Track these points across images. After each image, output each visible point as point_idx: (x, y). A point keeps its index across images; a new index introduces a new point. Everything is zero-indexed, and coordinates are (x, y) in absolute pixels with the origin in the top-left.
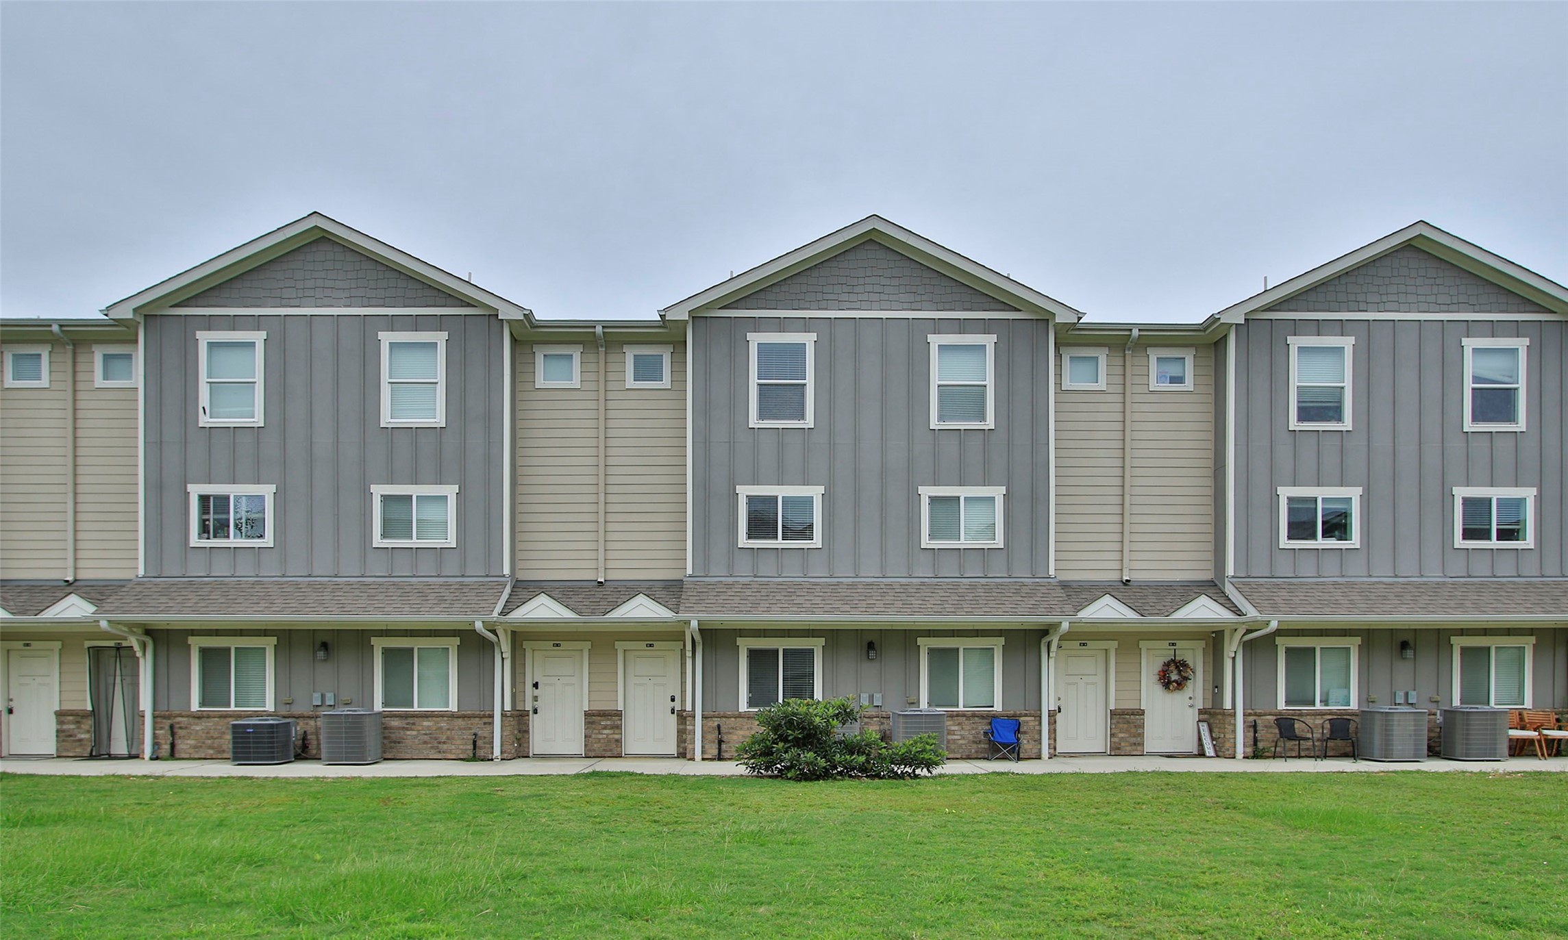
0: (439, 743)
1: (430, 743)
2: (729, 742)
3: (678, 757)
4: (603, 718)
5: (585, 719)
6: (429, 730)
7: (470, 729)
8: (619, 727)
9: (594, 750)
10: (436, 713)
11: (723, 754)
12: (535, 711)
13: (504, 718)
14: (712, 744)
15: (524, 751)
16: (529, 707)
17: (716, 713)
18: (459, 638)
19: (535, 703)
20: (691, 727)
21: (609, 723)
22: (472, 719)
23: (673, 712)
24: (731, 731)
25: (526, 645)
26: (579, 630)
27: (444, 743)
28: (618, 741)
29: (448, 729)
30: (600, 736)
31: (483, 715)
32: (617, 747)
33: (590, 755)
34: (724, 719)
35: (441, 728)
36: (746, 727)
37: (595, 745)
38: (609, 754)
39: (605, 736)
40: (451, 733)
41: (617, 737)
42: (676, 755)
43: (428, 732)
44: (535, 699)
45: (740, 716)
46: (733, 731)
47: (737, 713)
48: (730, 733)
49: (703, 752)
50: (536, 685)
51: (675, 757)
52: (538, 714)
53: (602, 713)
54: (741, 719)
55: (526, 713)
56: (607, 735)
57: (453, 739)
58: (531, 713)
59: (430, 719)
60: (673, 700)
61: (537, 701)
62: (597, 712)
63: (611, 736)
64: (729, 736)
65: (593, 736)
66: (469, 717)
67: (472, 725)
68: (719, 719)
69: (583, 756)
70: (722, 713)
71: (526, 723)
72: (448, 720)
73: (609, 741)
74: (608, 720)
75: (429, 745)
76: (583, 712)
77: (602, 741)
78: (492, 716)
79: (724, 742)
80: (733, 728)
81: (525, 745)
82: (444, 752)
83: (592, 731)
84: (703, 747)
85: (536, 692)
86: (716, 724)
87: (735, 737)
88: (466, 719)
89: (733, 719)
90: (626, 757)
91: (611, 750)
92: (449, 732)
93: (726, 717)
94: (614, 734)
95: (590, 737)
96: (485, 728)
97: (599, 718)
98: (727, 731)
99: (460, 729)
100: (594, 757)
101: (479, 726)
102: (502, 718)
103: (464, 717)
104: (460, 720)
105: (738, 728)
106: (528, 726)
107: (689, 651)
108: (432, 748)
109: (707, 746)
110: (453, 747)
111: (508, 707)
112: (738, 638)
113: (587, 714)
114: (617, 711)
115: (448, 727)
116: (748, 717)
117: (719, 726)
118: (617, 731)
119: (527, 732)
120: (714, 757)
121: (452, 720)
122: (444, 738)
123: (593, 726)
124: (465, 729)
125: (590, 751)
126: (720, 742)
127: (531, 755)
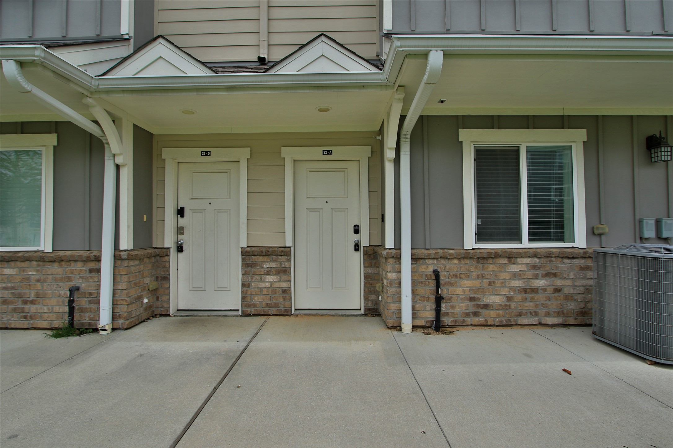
0: (25, 302)
1: (12, 303)
2: (450, 299)
3: (366, 315)
4: (265, 258)
5: (243, 259)
6: (11, 282)
7: (69, 279)
8: (286, 271)
9: (255, 305)
10: (20, 254)
11: (443, 318)
12: (180, 249)
13: (119, 262)
14: (426, 303)
15: (163, 307)
16: (169, 242)
17: (431, 252)
18: (56, 134)
19: (180, 237)
20: (392, 276)
21: (273, 265)
22: (73, 264)
23: (357, 248)
24: (453, 281)
25: (167, 153)
26: (234, 132)
27: (33, 302)
28: (286, 292)
29: (38, 281)
30: (263, 285)
31: (88, 257)
32: (284, 300)
33: (249, 312)
34: (443, 261)
35: (28, 279)
36: (475, 274)
37: (256, 298)
38: (273, 310)
39: (268, 285)
40: (43, 286)
41: (284, 285)
42: (362, 312)
43: (9, 285)
44: (180, 231)
45: (467, 256)
46: (456, 280)
47: (462, 251)
48: (452, 285)
49: (414, 316)
50: (181, 212)
51: (361, 315)
52: (184, 252)
53: (264, 250)
54: (467, 261)
55: (164, 253)
56: (272, 282)
57: (45, 296)
58: (173, 252)
59: (12, 264)
60: (357, 230)
61: (182, 234)
62: (258, 250)
63: (277, 285)
64: (451, 289)
65: (253, 284)
66: (70, 260)
67: (72, 273)
68: (435, 261)
69: (240, 313)
70: (441, 252)
71: (165, 267)
72: (38, 266)
73: (274, 292)
74: (273, 261)
75: (11, 307)
76: (240, 249)
77: (265, 292)
78: (98, 259)
79: (443, 298)
80: (456, 276)
81: (164, 298)
82: (31, 318)
83: (252, 278)
84: (413, 308)
85: (182, 222)
86: (431, 269)
87: (459, 291)
88: (63, 263)
89: (456, 261)
90: (297, 316)
91: (276, 305)
92: (39, 284)
93: (446, 258)
94: (280, 281)
95: (249, 286)
96: (91, 277)
97: (261, 258)
98: (448, 280)
99: (56, 280)
100: (255, 315)
101: (82, 275)
102: (115, 262)
103: (60, 260)
104: (56, 265)
105: (462, 276)
106: (168, 271)
107: (390, 149)
108: (15, 310)
109: (417, 306)
110: (45, 309)
111: (126, 243)
112: (460, 130)
113: (246, 253)
114: (285, 247)
115: (37, 277)
116: (478, 258)
117: (436, 274)
118: (284, 277)
119: (166, 279)
120: (429, 324)
121: (44, 266)
122: (32, 295)
123: (253, 270)
124: (62, 280)
125: (249, 306)
126: (439, 300)
127: (172, 311)
